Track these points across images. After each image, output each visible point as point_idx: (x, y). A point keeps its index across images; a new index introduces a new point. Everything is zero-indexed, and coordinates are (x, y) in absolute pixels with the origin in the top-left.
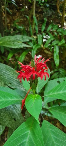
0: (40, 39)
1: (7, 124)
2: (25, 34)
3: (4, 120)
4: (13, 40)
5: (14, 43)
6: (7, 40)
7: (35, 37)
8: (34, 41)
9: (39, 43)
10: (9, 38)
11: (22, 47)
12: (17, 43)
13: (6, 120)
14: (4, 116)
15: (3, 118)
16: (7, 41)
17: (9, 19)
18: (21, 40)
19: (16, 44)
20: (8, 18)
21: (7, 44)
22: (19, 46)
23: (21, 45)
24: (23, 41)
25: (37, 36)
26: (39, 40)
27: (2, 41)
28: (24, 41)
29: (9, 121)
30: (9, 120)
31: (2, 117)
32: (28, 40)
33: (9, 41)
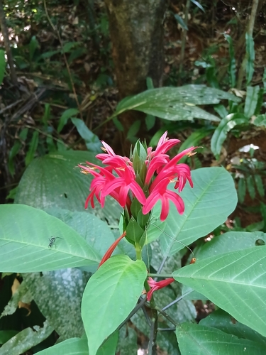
0: (252, 99)
1: (64, 331)
2: (212, 84)
3: (59, 319)
4: (173, 99)
5: (171, 107)
6: (159, 97)
7: (239, 93)
8: (234, 104)
9: (246, 110)
10: (165, 93)
11: (190, 119)
12: (179, 108)
13: (64, 321)
14: (64, 306)
15: (60, 312)
16: (158, 100)
17: (195, 45)
18: (196, 98)
19: (177, 110)
20: (194, 42)
21: (154, 108)
22: (182, 115)
23: (190, 112)
24: (200, 103)
25: (245, 90)
26: (248, 101)
27: (145, 100)
28: (204, 102)
29: (71, 326)
30: (73, 325)
31: (58, 308)
32: (216, 101)
33: (162, 99)
